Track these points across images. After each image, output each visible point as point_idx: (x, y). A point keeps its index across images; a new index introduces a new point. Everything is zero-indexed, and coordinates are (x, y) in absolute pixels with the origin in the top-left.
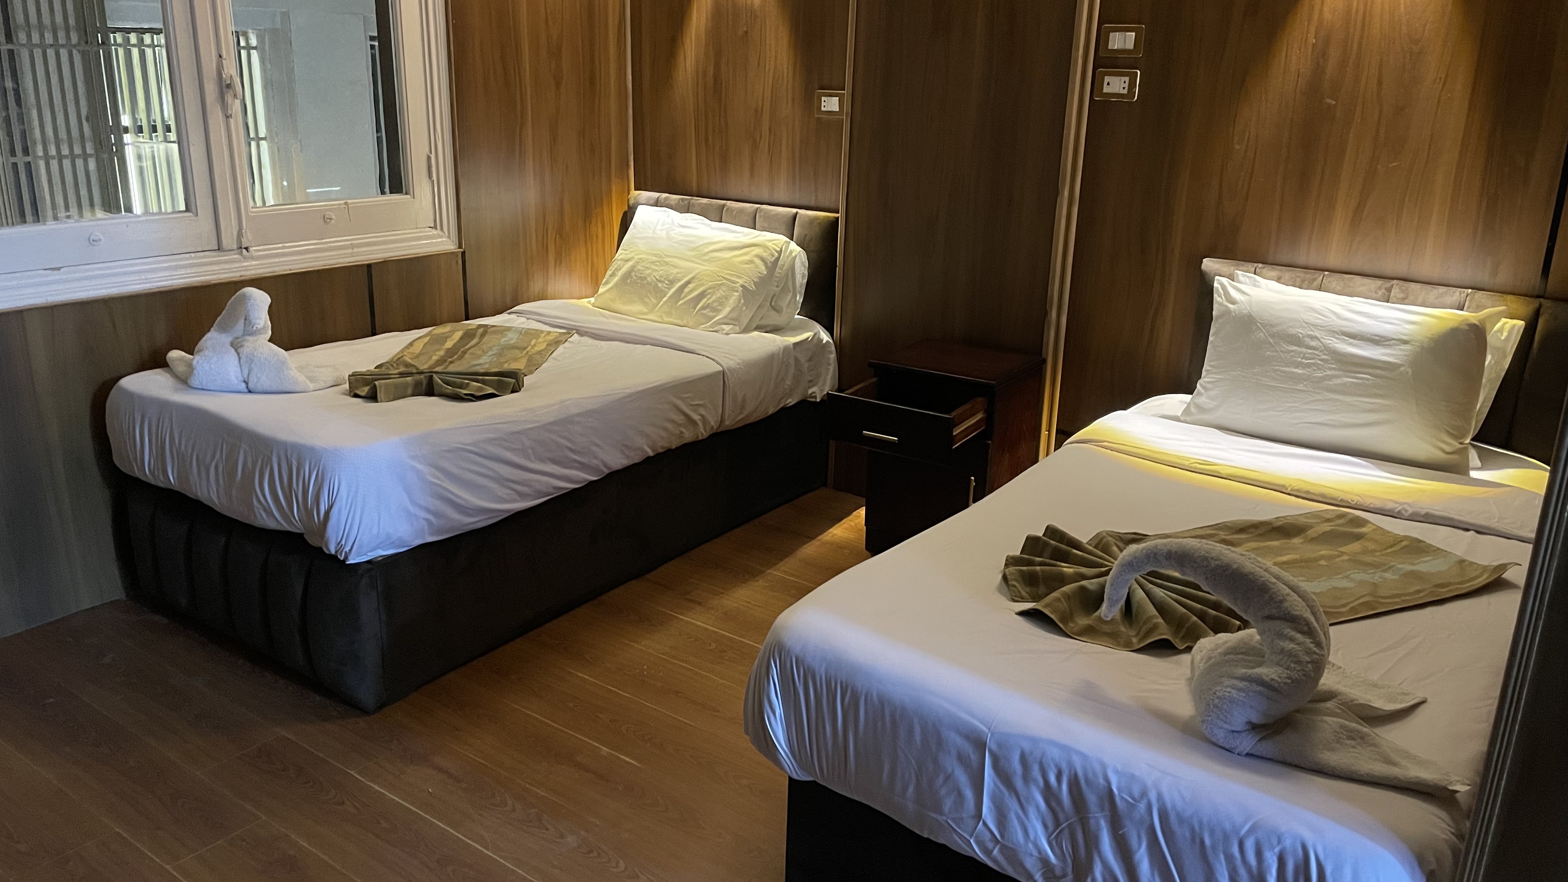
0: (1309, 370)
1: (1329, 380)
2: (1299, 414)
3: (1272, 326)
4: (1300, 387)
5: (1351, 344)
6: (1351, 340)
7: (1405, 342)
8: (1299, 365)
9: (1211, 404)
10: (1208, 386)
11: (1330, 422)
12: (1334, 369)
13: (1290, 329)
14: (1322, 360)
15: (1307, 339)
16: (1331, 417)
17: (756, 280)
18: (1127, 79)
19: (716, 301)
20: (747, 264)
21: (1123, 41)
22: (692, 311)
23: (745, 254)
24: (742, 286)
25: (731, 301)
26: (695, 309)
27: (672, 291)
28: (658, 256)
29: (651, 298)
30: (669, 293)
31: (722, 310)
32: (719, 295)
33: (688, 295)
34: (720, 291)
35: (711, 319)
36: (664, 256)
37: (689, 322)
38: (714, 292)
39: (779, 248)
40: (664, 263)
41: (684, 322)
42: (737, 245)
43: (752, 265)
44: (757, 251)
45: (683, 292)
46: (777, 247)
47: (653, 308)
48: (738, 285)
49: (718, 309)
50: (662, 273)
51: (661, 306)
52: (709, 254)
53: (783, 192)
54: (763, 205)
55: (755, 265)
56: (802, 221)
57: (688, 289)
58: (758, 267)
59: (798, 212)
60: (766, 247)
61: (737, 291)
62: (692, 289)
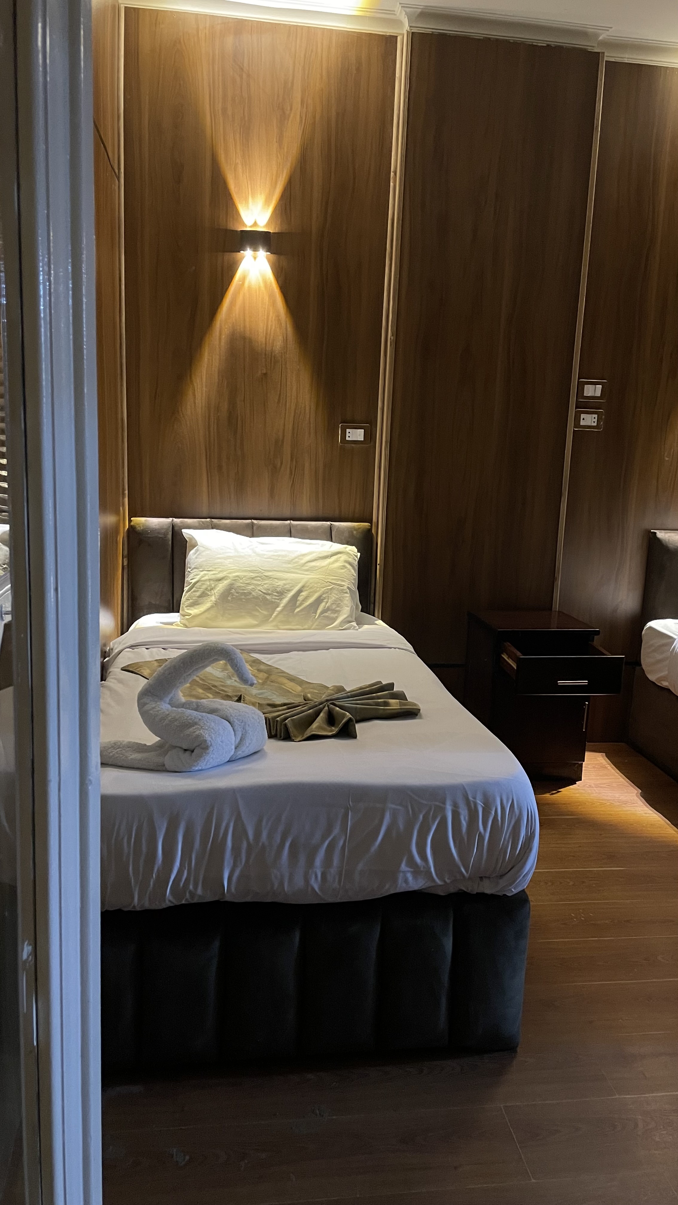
17: (353, 582)
18: (596, 416)
19: (333, 604)
20: (342, 569)
21: (593, 390)
22: (313, 615)
23: (336, 561)
24: (348, 588)
25: (345, 602)
26: (316, 614)
27: (285, 601)
28: (256, 572)
29: (260, 611)
30: (283, 603)
31: (341, 611)
32: (334, 598)
33: (304, 602)
34: (333, 595)
35: (335, 619)
36: (263, 571)
37: (312, 625)
38: (328, 597)
39: (357, 553)
40: (265, 577)
41: (306, 627)
42: (326, 554)
43: (346, 570)
44: (343, 557)
45: (297, 601)
46: (355, 553)
47: (266, 620)
48: (345, 588)
49: (338, 610)
50: (267, 587)
51: (276, 616)
52: (306, 565)
53: (305, 509)
54: (292, 521)
55: (348, 570)
56: (340, 531)
57: (302, 597)
58: (350, 571)
59: (331, 524)
60: (348, 554)
61: (346, 593)
62: (307, 597)
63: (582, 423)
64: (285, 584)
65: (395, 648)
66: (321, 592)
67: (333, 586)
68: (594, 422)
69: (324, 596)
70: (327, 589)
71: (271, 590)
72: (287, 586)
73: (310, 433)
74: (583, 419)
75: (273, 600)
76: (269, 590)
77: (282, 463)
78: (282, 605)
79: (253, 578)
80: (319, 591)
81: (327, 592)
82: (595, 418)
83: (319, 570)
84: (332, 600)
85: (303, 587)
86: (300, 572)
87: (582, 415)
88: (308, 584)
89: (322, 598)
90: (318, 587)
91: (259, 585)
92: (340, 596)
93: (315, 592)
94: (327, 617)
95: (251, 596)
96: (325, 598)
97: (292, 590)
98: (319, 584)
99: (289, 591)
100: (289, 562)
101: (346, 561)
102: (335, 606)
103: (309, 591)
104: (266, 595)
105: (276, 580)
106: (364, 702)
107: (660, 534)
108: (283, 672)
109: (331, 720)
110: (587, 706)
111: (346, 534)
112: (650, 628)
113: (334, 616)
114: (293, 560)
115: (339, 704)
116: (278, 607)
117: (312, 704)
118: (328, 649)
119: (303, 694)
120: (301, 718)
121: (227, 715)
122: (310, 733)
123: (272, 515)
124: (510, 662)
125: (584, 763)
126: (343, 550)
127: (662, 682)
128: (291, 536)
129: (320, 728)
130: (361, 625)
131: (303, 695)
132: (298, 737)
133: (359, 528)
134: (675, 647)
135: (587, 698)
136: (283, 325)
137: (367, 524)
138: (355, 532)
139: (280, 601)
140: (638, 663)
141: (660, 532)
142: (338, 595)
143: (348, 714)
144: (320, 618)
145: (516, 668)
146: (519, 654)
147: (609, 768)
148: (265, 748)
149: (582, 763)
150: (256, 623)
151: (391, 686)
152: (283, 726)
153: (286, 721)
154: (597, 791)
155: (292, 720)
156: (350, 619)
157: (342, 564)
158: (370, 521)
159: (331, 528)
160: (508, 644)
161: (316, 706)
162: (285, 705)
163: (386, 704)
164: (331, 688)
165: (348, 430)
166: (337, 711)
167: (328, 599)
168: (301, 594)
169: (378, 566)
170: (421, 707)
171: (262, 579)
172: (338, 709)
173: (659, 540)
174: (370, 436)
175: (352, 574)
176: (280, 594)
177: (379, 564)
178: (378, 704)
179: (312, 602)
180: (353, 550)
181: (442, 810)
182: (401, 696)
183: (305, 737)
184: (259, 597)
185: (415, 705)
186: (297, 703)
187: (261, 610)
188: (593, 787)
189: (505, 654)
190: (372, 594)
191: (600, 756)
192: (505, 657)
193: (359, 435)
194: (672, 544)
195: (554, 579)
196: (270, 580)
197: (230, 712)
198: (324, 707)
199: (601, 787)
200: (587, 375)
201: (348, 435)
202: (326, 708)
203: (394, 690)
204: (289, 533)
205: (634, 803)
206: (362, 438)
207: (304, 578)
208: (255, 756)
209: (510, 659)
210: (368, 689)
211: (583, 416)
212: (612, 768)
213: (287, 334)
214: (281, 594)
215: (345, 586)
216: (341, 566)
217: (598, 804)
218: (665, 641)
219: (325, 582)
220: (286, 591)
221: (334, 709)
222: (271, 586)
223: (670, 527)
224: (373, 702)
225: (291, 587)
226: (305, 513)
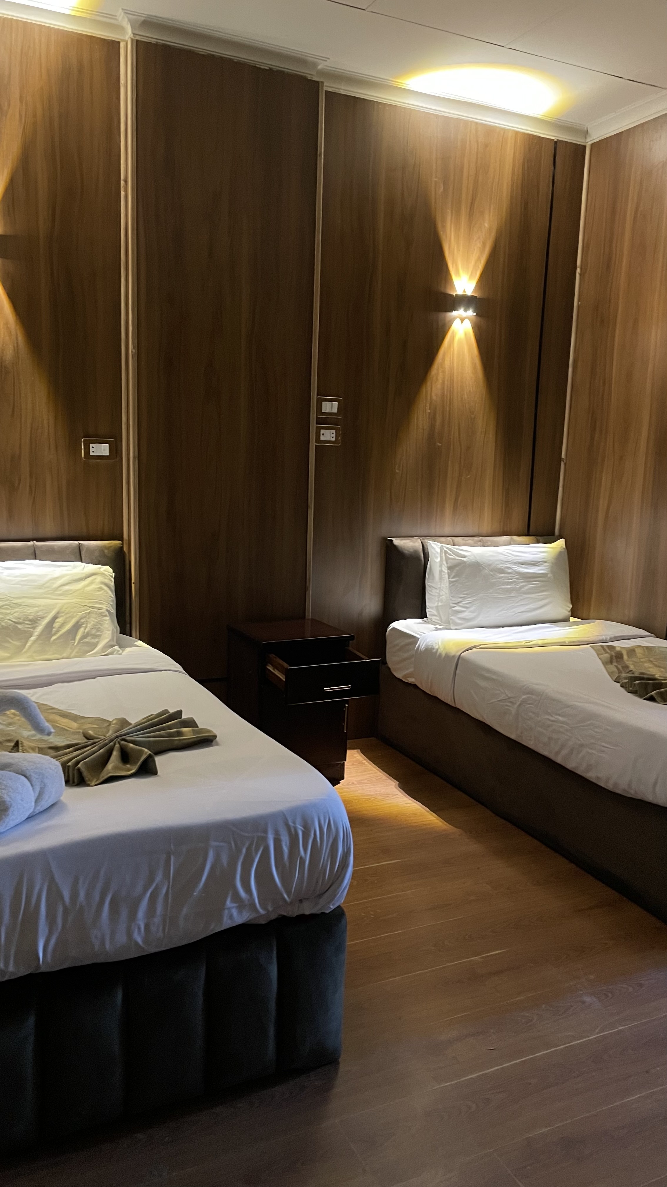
0: (513, 585)
1: (523, 588)
2: (515, 609)
3: (490, 565)
4: (512, 595)
5: (524, 568)
6: (524, 566)
7: (545, 562)
8: (508, 583)
9: (473, 615)
10: (467, 605)
11: (528, 610)
12: (522, 582)
13: (498, 566)
14: (516, 579)
15: (506, 569)
16: (527, 607)
17: (112, 603)
18: (334, 431)
19: (93, 628)
20: (99, 591)
21: (331, 407)
22: (72, 642)
23: (92, 583)
24: (107, 610)
25: (106, 626)
26: (74, 640)
27: (39, 629)
28: (3, 600)
29: (11, 641)
30: (37, 632)
31: (101, 635)
32: (92, 623)
33: (61, 629)
34: (92, 619)
35: (95, 645)
36: (12, 599)
37: (71, 653)
38: (87, 621)
39: (112, 573)
40: (14, 605)
41: (65, 655)
42: (79, 576)
43: (102, 591)
44: (99, 579)
45: (52, 628)
46: (111, 573)
47: (19, 650)
48: (104, 611)
49: (98, 635)
50: (19, 615)
51: (30, 647)
52: (60, 589)
53: (49, 527)
54: (35, 542)
55: (105, 591)
56: (89, 550)
57: (58, 623)
58: (107, 593)
59: (80, 544)
60: (102, 574)
61: (106, 616)
62: (63, 623)
63: (322, 438)
64: (38, 612)
65: (166, 670)
66: (78, 616)
67: (91, 609)
68: (333, 437)
69: (82, 621)
70: (85, 613)
71: (22, 618)
72: (40, 613)
73: (49, 449)
74: (323, 434)
75: (25, 629)
76: (20, 618)
77: (20, 480)
78: (36, 634)
80: (76, 616)
81: (85, 617)
82: (333, 434)
83: (74, 594)
84: (91, 624)
85: (58, 613)
86: (53, 597)
88: (63, 610)
89: (80, 623)
90: (74, 612)
91: (8, 614)
92: (99, 620)
93: (72, 617)
94: (87, 644)
96: (83, 623)
97: (46, 616)
98: (76, 609)
99: (43, 618)
100: (41, 587)
101: (103, 583)
102: (95, 631)
103: (65, 617)
104: (17, 625)
105: (28, 608)
106: (157, 734)
107: (397, 542)
108: (53, 708)
109: (126, 757)
110: (347, 708)
111: (97, 554)
112: (394, 629)
113: (94, 641)
114: (44, 584)
115: (130, 739)
116: (31, 636)
117: (102, 743)
118: (95, 678)
119: (81, 731)
120: (92, 759)
121: (23, 769)
122: (107, 775)
123: (12, 537)
124: (277, 673)
125: (345, 762)
126: (98, 571)
127: (408, 679)
128: (35, 559)
129: (116, 768)
130: (124, 648)
131: (83, 733)
132: (91, 781)
133: (111, 547)
134: (419, 646)
135: (347, 702)
136: (13, 332)
137: (117, 542)
138: (106, 551)
139: (34, 629)
140: (384, 662)
141: (396, 540)
142: (97, 619)
143: (146, 750)
144: (80, 645)
145: (284, 680)
146: (286, 665)
147: (366, 763)
148: (62, 798)
149: (344, 763)
150: (8, 655)
151: (179, 713)
152: (76, 772)
153: (79, 766)
154: (360, 788)
155: (85, 763)
156: (112, 643)
157: (98, 586)
158: (121, 538)
159: (80, 547)
160: (272, 656)
161: (106, 745)
162: (69, 746)
163: (179, 734)
164: (114, 722)
165: (91, 445)
166: (132, 749)
167: (87, 624)
168: (57, 620)
169: (133, 585)
170: (216, 731)
171: (11, 607)
172: (131, 745)
173: (395, 547)
174: (116, 450)
175: (111, 595)
176: (33, 622)
177: (134, 583)
178: (171, 735)
179: (69, 628)
180: (108, 570)
181: (265, 839)
182: (191, 723)
183: (101, 780)
184: (10, 627)
185: (209, 731)
186: (82, 743)
187: (13, 640)
188: (356, 784)
189: (270, 665)
190: (128, 614)
191: (356, 753)
192: (270, 668)
193: (104, 450)
194: (408, 551)
195: (305, 589)
196: (20, 608)
197: (25, 766)
198: (115, 744)
199: (363, 783)
200: (325, 392)
201: (91, 450)
202: (117, 745)
203: (183, 717)
204: (34, 555)
205: (395, 795)
206: (107, 453)
207: (59, 603)
208: (54, 810)
209: (276, 670)
210: (156, 720)
211: (322, 431)
212: (369, 763)
213: (17, 343)
214: (34, 622)
215: (103, 609)
216: (96, 588)
217: (364, 800)
218: (409, 641)
219: (82, 606)
220: (39, 619)
221: (126, 746)
222: (22, 614)
223: (403, 535)
224: (165, 733)
225: (45, 614)
226: (49, 532)
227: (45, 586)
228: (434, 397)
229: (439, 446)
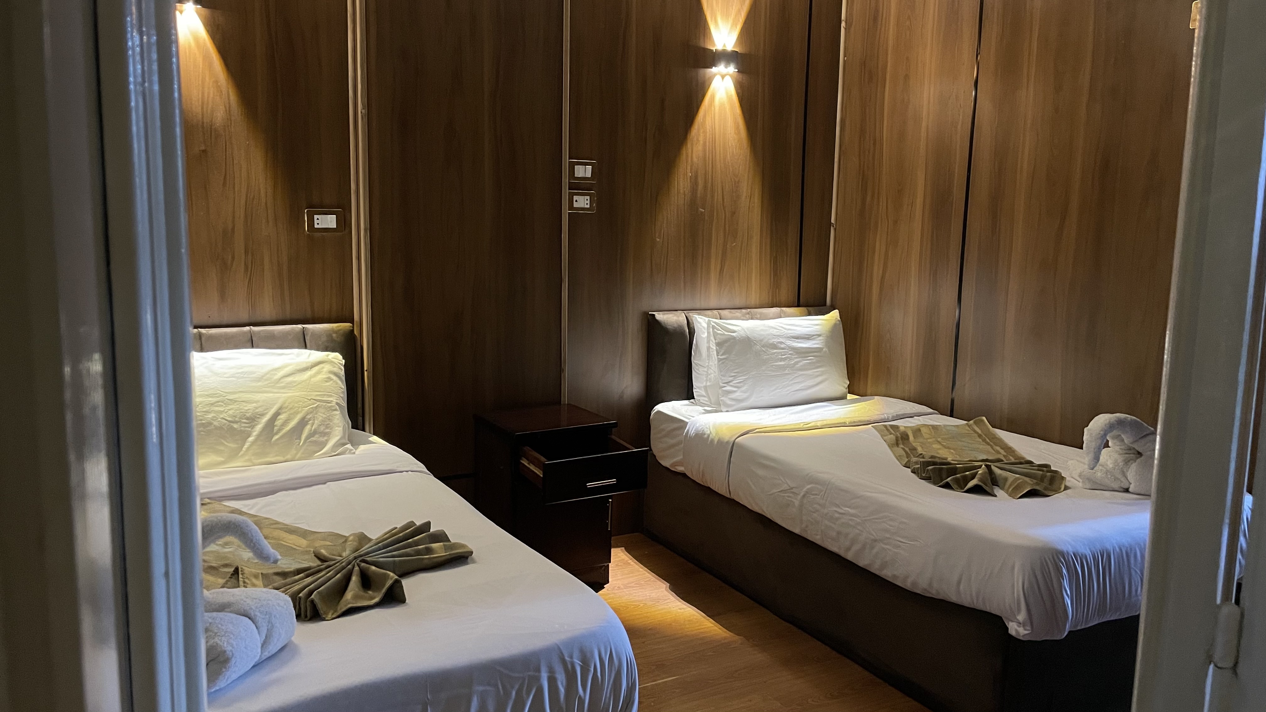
0: (786, 361)
1: (797, 364)
2: (788, 388)
3: (761, 341)
4: (787, 372)
5: (798, 342)
6: (797, 340)
7: (819, 335)
8: (782, 360)
9: (745, 395)
10: (737, 385)
11: (803, 388)
12: (796, 358)
13: (770, 340)
14: (789, 354)
15: (779, 344)
16: (803, 385)
17: (342, 395)
18: (589, 197)
19: (321, 425)
20: (326, 381)
21: (584, 171)
22: (297, 442)
23: (318, 373)
24: (337, 404)
25: (336, 421)
26: (300, 440)
27: (259, 428)
28: (216, 396)
29: (226, 443)
30: (255, 431)
31: (331, 432)
32: (321, 418)
33: (283, 427)
34: (319, 414)
35: (324, 444)
36: (225, 394)
37: (296, 454)
38: (314, 417)
39: (342, 361)
40: (229, 401)
41: (289, 457)
42: (304, 366)
43: (331, 382)
44: (327, 367)
45: (274, 426)
46: (340, 360)
47: (234, 455)
48: (334, 404)
49: (327, 432)
50: (233, 413)
51: (248, 449)
52: (282, 380)
53: (268, 310)
54: (251, 327)
55: (334, 382)
56: (314, 334)
57: (280, 421)
58: (337, 383)
59: (304, 328)
60: (331, 362)
61: (336, 410)
62: (286, 420)
63: (576, 205)
64: (256, 408)
65: (407, 471)
66: (303, 412)
67: (318, 403)
68: (587, 204)
69: (309, 417)
70: (312, 408)
71: (238, 416)
72: (260, 410)
73: (268, 222)
74: (576, 201)
75: (242, 429)
76: (235, 416)
77: (233, 258)
78: (255, 434)
79: (212, 404)
80: (301, 411)
81: (311, 412)
82: (587, 200)
83: (298, 386)
84: (319, 420)
85: (280, 408)
86: (275, 390)
87: (574, 196)
88: (286, 405)
89: (306, 420)
90: (299, 407)
91: (222, 412)
92: (328, 415)
93: (297, 413)
94: (315, 442)
95: (212, 427)
96: (310, 420)
97: (266, 413)
98: (301, 403)
99: (263, 415)
100: (259, 379)
101: (331, 372)
102: (324, 428)
103: (288, 413)
104: (232, 424)
105: (244, 404)
106: (402, 552)
107: (659, 316)
108: (277, 523)
109: (367, 582)
110: (610, 503)
111: (324, 339)
112: (659, 412)
113: (323, 440)
114: (263, 376)
115: (371, 560)
116: (249, 436)
117: (338, 566)
118: (325, 483)
119: (312, 550)
120: (328, 588)
121: (245, 609)
122: (346, 606)
123: (225, 321)
124: (532, 467)
125: (610, 564)
126: (325, 358)
127: (676, 467)
128: (253, 347)
129: (356, 597)
130: (357, 446)
131: (314, 552)
132: (327, 614)
133: (339, 330)
134: (688, 430)
135: (610, 497)
136: (224, 93)
137: (347, 325)
138: (334, 335)
139: (252, 429)
141: (658, 314)
142: (325, 413)
143: (392, 574)
144: (306, 445)
145: (542, 476)
146: (543, 459)
147: (632, 563)
148: (293, 638)
149: (608, 565)
150: (222, 459)
151: (428, 524)
152: (308, 603)
153: (313, 596)
154: (627, 592)
155: (318, 592)
156: (343, 441)
157: (327, 376)
158: (351, 321)
159: (304, 332)
160: (527, 449)
161: (343, 568)
162: (299, 571)
163: (429, 551)
164: (351, 538)
165: (316, 217)
166: (374, 572)
167: (314, 420)
168: (279, 417)
169: (366, 373)
170: (471, 546)
171: (225, 404)
172: (373, 568)
173: (657, 322)
174: (344, 222)
175: (340, 386)
176: (251, 421)
177: (366, 371)
178: (418, 553)
179: (294, 426)
180: (337, 358)
181: (538, 679)
182: (441, 537)
183: (339, 612)
184: (224, 427)
185: (463, 546)
186: (315, 567)
187: (227, 442)
188: (622, 589)
189: (525, 459)
190: (360, 405)
191: (620, 551)
192: (525, 462)
193: (331, 222)
194: (671, 326)
195: (560, 370)
196: (235, 404)
197: (248, 604)
198: (354, 567)
199: (630, 587)
200: (577, 155)
201: (316, 222)
202: (357, 568)
203: (432, 530)
204: (252, 343)
205: (666, 600)
206: (334, 225)
207: (281, 397)
208: (283, 655)
209: (531, 464)
210: (401, 535)
211: (575, 198)
212: (635, 563)
213: (229, 103)
214: (253, 420)
215: (334, 403)
216: (325, 378)
217: (632, 607)
218: (676, 425)
219: (308, 399)
220: (258, 416)
221: (368, 569)
222: (238, 411)
223: (666, 308)
224: (412, 550)
225: (265, 410)
226: (267, 317)
227: (265, 378)
228: (695, 160)
229: (702, 212)
